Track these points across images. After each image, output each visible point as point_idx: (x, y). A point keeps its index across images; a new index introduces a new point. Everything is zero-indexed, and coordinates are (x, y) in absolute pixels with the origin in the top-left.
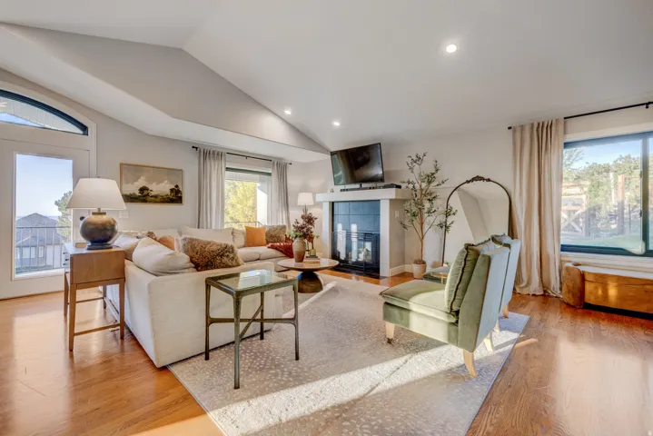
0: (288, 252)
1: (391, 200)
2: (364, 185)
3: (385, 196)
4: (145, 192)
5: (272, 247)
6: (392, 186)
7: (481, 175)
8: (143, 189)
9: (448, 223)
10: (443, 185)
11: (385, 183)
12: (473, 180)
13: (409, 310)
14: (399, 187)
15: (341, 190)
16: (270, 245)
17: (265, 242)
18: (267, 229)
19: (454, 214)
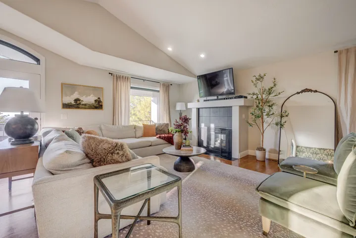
0: (170, 140)
1: (240, 106)
2: (220, 97)
3: (236, 104)
4: (78, 102)
5: (160, 137)
6: (241, 97)
7: (308, 88)
8: (76, 100)
9: (282, 122)
10: (279, 96)
11: (236, 95)
12: (303, 91)
13: (287, 210)
14: (246, 97)
15: (204, 101)
16: (158, 136)
17: (155, 134)
18: (156, 126)
19: (287, 116)
